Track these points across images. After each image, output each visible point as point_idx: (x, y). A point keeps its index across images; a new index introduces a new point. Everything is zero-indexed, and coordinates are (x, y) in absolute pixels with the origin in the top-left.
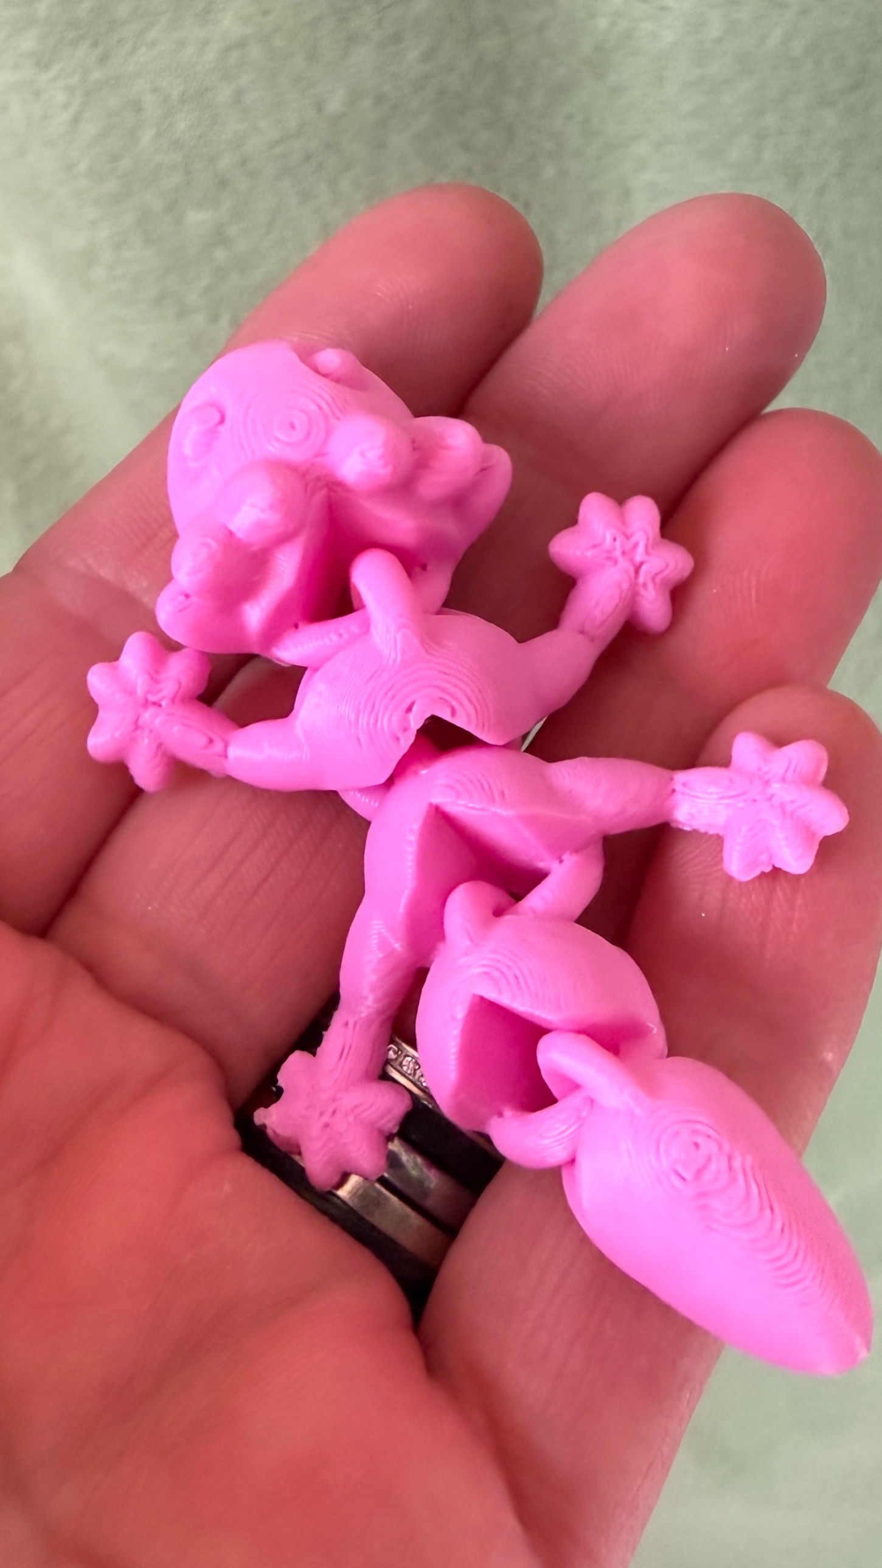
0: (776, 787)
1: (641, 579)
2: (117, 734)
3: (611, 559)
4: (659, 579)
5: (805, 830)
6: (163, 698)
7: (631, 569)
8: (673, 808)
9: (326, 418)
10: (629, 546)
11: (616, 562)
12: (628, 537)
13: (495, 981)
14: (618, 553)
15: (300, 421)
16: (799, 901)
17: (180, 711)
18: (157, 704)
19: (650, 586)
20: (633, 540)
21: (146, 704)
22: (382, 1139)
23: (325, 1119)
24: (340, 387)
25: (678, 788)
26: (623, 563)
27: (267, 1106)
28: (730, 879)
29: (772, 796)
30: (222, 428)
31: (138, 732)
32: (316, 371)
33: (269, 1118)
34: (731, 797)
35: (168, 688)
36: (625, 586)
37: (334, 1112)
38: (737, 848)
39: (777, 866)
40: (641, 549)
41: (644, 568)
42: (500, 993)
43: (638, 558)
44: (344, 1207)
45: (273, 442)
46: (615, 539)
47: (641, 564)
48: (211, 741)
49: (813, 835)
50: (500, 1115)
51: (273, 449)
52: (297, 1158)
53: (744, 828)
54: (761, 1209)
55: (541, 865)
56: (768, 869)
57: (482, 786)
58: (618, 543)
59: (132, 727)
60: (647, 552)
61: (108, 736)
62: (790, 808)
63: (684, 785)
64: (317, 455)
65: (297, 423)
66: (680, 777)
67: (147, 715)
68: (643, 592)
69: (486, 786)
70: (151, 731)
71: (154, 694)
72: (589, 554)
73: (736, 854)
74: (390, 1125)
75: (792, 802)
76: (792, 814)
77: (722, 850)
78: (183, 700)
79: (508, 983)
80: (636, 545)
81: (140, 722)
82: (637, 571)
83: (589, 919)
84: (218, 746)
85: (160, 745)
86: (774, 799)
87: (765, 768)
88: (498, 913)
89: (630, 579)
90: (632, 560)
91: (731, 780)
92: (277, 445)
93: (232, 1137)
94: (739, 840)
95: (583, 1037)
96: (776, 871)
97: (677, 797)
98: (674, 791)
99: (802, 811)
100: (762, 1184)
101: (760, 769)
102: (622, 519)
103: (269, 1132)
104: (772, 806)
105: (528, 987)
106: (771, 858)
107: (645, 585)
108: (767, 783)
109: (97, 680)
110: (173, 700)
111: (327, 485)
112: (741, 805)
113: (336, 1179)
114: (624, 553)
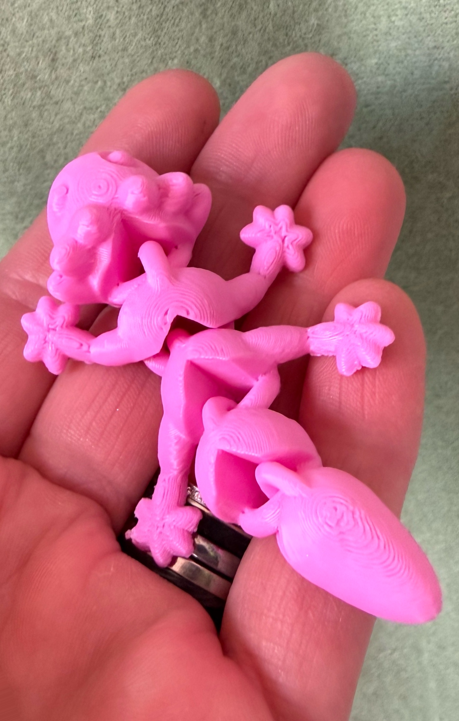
0: (356, 326)
1: (286, 245)
2: (36, 347)
3: (269, 236)
4: (295, 243)
5: (375, 345)
6: (57, 326)
7: (280, 241)
8: (309, 346)
9: (116, 181)
10: (277, 228)
11: (272, 237)
12: (277, 225)
13: (229, 442)
14: (273, 233)
15: (103, 185)
16: (377, 382)
17: (66, 332)
18: (54, 330)
19: (290, 247)
20: (280, 226)
21: (49, 330)
22: (190, 537)
23: (159, 530)
24: (122, 166)
25: (310, 335)
26: (276, 237)
27: (131, 528)
28: (342, 376)
29: (356, 331)
30: (68, 195)
31: (47, 344)
32: (110, 161)
33: (133, 534)
34: (337, 335)
35: (59, 321)
36: (278, 248)
37: (164, 526)
38: (343, 359)
39: (364, 365)
40: (284, 229)
41: (286, 239)
42: (231, 446)
43: (283, 234)
44: (178, 576)
45: (93, 197)
46: (270, 226)
47: (285, 237)
48: (81, 345)
49: (379, 347)
50: (243, 512)
51: (93, 199)
52: (149, 553)
53: (345, 349)
54: (373, 538)
55: (248, 384)
56: (360, 368)
57: (211, 347)
58: (272, 228)
59: (43, 342)
60: (287, 231)
61: (32, 348)
62: (364, 336)
63: (313, 333)
64: (113, 199)
65: (102, 185)
66: (310, 330)
67: (50, 336)
68: (287, 250)
69: (213, 347)
70: (52, 343)
71: (52, 325)
72: (259, 235)
73: (343, 364)
74: (192, 528)
75: (366, 332)
76: (366, 338)
77: (336, 364)
78: (67, 327)
79: (234, 441)
80: (281, 228)
81: (47, 339)
82: (283, 241)
83: (275, 406)
84: (85, 348)
85: (57, 350)
86: (357, 333)
87: (350, 319)
88: (229, 409)
89: (280, 245)
90: (280, 236)
91: (335, 327)
92: (95, 197)
93: (116, 545)
94: (343, 356)
95: (276, 464)
96: (364, 369)
97: (310, 340)
98: (308, 337)
99: (371, 336)
100: (371, 524)
101: (348, 319)
102: (273, 216)
103: (133, 541)
104: (356, 337)
105: (245, 443)
106: (360, 363)
107: (288, 247)
108: (352, 326)
109: (25, 322)
110: (62, 327)
111: (119, 212)
112: (341, 338)
113: (169, 560)
114: (275, 233)
